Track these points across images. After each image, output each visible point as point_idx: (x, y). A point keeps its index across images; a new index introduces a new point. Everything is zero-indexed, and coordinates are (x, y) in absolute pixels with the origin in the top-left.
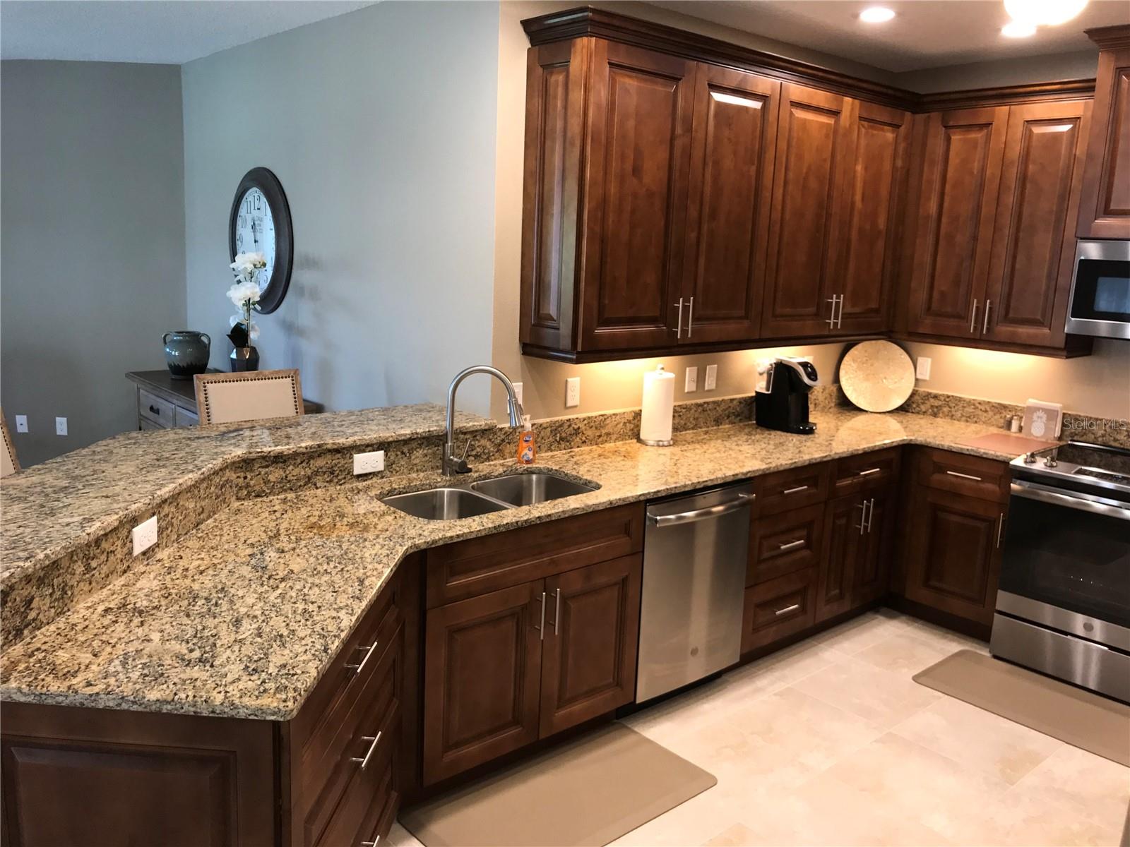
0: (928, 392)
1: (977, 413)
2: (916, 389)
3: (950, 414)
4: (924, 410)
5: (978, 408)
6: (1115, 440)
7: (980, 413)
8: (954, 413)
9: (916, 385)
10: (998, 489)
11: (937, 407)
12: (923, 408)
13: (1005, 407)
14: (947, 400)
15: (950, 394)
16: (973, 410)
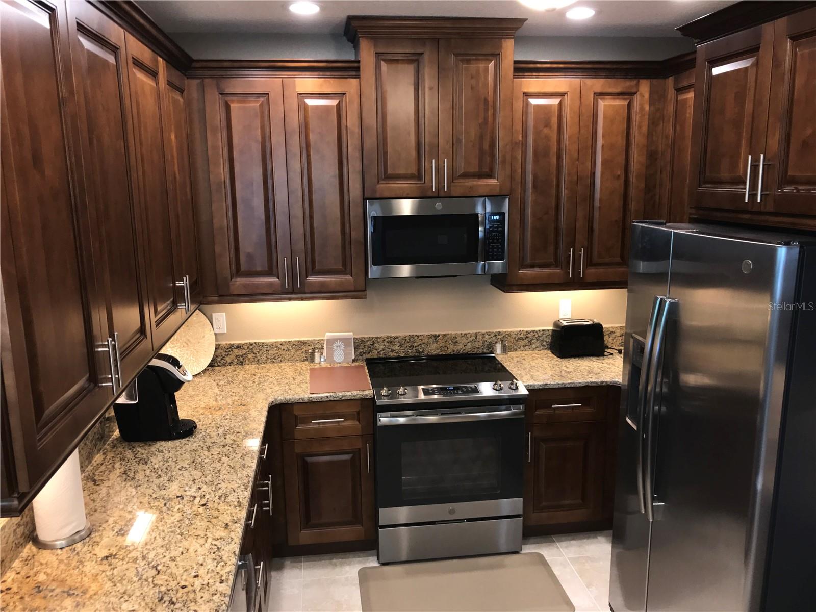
0: (230, 344)
1: (281, 353)
2: (218, 343)
3: (256, 360)
4: (229, 361)
5: (281, 349)
6: (392, 351)
7: (284, 352)
8: (259, 358)
9: (217, 340)
10: (358, 423)
11: (242, 356)
12: (228, 359)
13: (304, 343)
14: (251, 347)
15: (252, 341)
16: (277, 352)
